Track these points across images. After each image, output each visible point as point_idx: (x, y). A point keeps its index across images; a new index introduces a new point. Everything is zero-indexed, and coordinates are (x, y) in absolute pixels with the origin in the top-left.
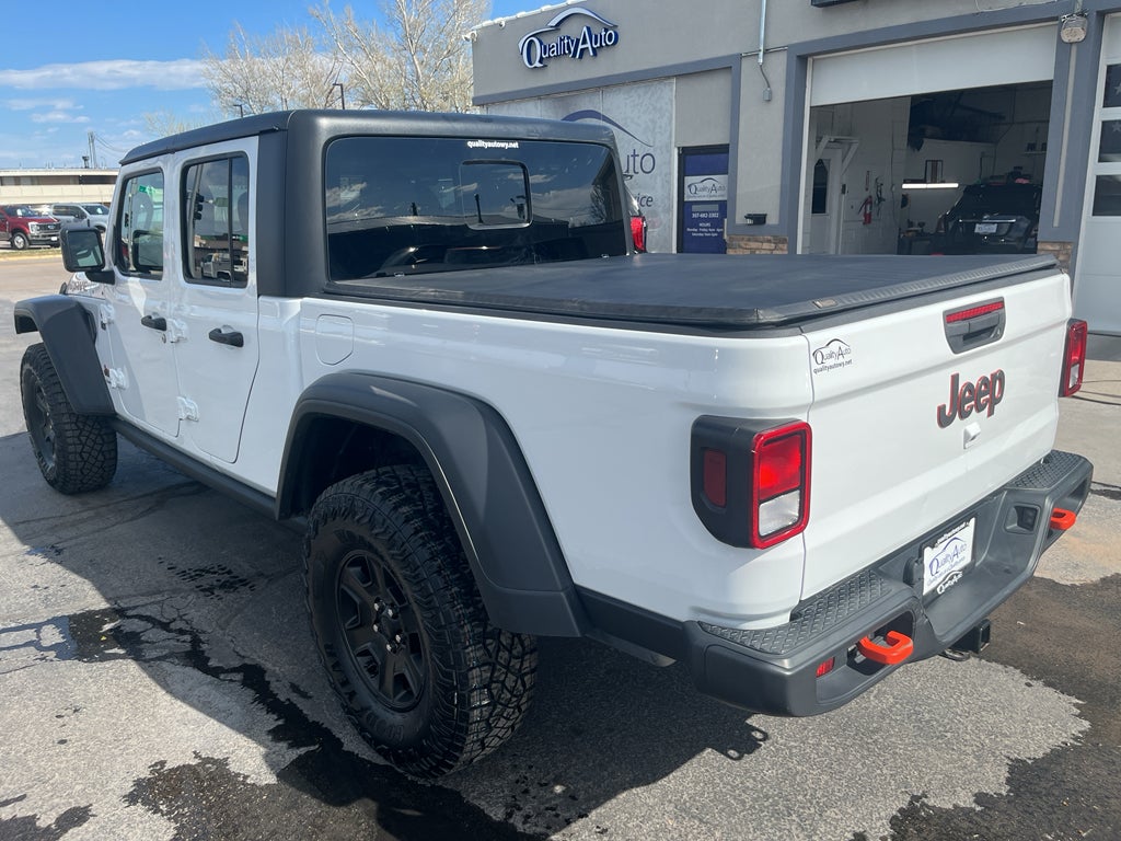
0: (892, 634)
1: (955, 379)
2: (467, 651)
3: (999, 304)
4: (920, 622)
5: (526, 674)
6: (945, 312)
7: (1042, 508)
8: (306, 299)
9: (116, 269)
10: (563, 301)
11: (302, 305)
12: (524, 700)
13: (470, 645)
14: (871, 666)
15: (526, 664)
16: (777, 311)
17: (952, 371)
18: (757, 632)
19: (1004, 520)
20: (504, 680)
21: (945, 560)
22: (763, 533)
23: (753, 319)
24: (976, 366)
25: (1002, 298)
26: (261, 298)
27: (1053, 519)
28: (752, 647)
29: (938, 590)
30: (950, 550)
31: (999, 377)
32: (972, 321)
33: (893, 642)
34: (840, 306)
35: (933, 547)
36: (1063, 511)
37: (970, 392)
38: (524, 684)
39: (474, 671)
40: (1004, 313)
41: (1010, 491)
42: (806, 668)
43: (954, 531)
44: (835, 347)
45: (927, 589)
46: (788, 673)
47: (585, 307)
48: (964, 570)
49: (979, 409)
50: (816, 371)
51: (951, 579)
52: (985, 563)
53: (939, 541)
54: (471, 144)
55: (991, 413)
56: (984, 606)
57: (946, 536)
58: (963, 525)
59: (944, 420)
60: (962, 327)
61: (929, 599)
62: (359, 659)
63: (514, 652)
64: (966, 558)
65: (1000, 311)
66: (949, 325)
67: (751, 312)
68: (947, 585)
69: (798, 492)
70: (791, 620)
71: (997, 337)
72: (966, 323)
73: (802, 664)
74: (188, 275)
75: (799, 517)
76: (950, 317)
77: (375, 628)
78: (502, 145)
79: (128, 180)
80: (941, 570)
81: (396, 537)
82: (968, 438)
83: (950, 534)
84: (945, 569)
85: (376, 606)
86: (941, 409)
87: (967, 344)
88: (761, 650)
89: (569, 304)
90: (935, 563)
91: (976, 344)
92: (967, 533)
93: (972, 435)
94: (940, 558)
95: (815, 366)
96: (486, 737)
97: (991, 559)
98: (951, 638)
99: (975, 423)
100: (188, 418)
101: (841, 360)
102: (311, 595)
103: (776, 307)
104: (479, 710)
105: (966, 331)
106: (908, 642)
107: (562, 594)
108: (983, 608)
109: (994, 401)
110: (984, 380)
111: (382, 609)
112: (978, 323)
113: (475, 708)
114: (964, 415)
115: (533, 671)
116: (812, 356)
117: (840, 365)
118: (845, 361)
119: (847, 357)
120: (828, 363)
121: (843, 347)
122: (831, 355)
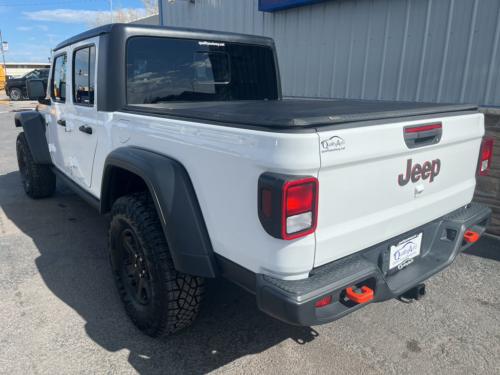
0: (364, 288)
1: (409, 162)
2: (167, 283)
3: (439, 125)
4: (380, 282)
5: (198, 296)
6: (404, 127)
7: (460, 230)
8: (115, 112)
9: (51, 99)
10: (213, 114)
11: (113, 115)
12: (196, 307)
13: (169, 281)
14: (352, 303)
15: (198, 291)
16: (305, 120)
17: (409, 157)
18: (289, 281)
19: (439, 236)
20: (186, 299)
21: (404, 253)
22: (289, 232)
23: (291, 123)
24: (423, 155)
25: (441, 122)
26: (99, 112)
27: (465, 236)
28: (283, 289)
29: (399, 267)
30: (407, 247)
31: (438, 162)
32: (420, 133)
33: (363, 291)
34: (343, 120)
35: (396, 246)
36: (472, 233)
37: (419, 169)
38: (196, 300)
39: (170, 293)
40: (441, 131)
41: (444, 221)
42: (309, 302)
43: (409, 239)
44: (335, 140)
45: (391, 267)
46: (299, 304)
47: (222, 116)
48: (414, 258)
49: (424, 178)
50: (323, 152)
51: (407, 262)
52: (428, 256)
53: (400, 243)
54: (200, 43)
55: (432, 180)
56: (422, 277)
57: (404, 240)
58: (415, 236)
59: (402, 182)
60: (415, 135)
61: (393, 272)
62: (129, 278)
63: (192, 286)
64: (417, 252)
65: (438, 129)
66: (406, 134)
67: (290, 120)
68: (404, 265)
69: (310, 213)
70: (309, 276)
71: (436, 142)
72: (417, 133)
73: (307, 300)
74: (74, 101)
75: (311, 226)
76: (407, 130)
77: (136, 265)
78: (216, 44)
79: (57, 58)
80: (401, 257)
81: (141, 226)
82: (416, 192)
83: (406, 240)
84: (403, 257)
85: (136, 256)
86: (400, 177)
87: (416, 144)
88: (288, 291)
89: (216, 115)
90: (398, 254)
91: (424, 144)
92: (417, 240)
93: (419, 190)
94: (401, 252)
95: (322, 149)
96: (177, 323)
97: (431, 253)
98: (399, 291)
99: (422, 184)
100: (74, 166)
101: (339, 147)
102: (110, 247)
103: (304, 118)
104: (172, 311)
105: (416, 137)
106: (371, 292)
107: (207, 257)
108: (420, 278)
109: (434, 175)
110: (428, 163)
111: (138, 257)
112: (424, 134)
113: (171, 310)
114: (414, 180)
115: (201, 295)
116: (321, 144)
117: (338, 149)
118: (340, 147)
119: (342, 146)
120: (330, 148)
121: (340, 141)
122: (332, 144)
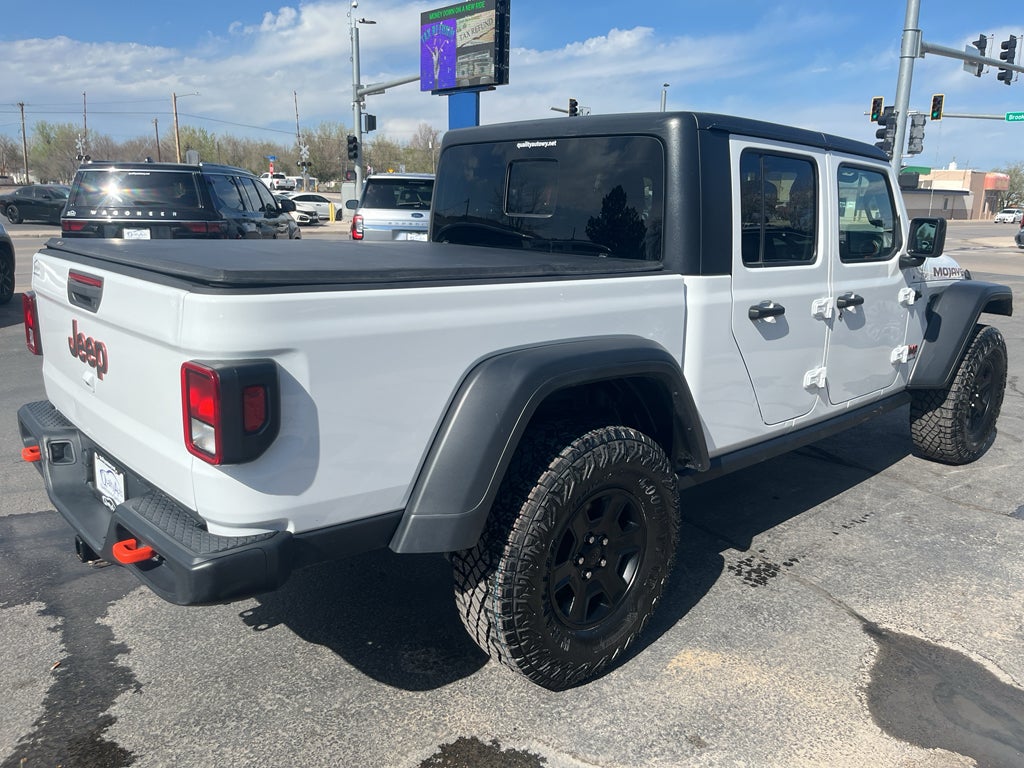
3: (100, 283)
6: (70, 270)
25: (104, 279)
31: (102, 348)
49: (90, 363)
54: (519, 145)
65: (98, 289)
78: (543, 144)
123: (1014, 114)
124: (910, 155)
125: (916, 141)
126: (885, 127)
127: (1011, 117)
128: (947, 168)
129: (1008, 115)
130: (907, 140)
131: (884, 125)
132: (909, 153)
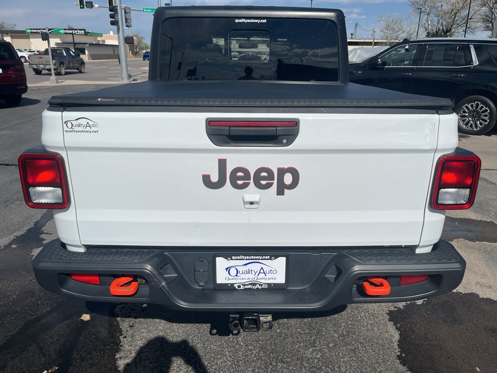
1: (222, 162)
6: (208, 119)
17: (219, 156)
21: (249, 272)
22: (35, 201)
29: (236, 285)
31: (291, 171)
44: (83, 121)
45: (222, 281)
48: (270, 284)
49: (262, 187)
50: (66, 131)
51: (253, 284)
53: (234, 257)
54: (237, 21)
55: (281, 193)
57: (242, 256)
58: (267, 257)
59: (211, 184)
66: (210, 127)
68: (247, 286)
71: (282, 145)
75: (63, 202)
78: (256, 21)
80: (243, 276)
83: (248, 257)
84: (248, 277)
90: (234, 269)
94: (241, 269)
101: (88, 129)
105: (227, 133)
109: (283, 186)
110: (266, 170)
114: (236, 186)
116: (64, 123)
117: (87, 132)
118: (92, 130)
119: (94, 129)
120: (76, 129)
121: (91, 123)
122: (79, 125)
123: (146, 9)
124: (127, 28)
125: (128, 21)
126: (113, 13)
127: (145, 10)
128: (109, 34)
129: (143, 9)
130: (124, 21)
131: (112, 11)
132: (126, 26)
